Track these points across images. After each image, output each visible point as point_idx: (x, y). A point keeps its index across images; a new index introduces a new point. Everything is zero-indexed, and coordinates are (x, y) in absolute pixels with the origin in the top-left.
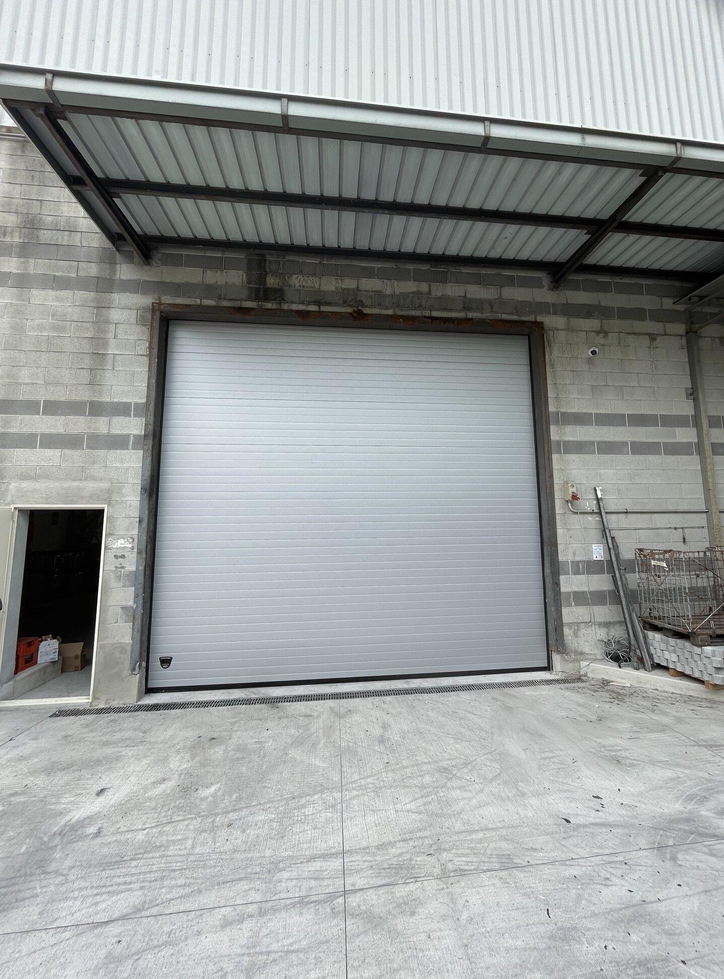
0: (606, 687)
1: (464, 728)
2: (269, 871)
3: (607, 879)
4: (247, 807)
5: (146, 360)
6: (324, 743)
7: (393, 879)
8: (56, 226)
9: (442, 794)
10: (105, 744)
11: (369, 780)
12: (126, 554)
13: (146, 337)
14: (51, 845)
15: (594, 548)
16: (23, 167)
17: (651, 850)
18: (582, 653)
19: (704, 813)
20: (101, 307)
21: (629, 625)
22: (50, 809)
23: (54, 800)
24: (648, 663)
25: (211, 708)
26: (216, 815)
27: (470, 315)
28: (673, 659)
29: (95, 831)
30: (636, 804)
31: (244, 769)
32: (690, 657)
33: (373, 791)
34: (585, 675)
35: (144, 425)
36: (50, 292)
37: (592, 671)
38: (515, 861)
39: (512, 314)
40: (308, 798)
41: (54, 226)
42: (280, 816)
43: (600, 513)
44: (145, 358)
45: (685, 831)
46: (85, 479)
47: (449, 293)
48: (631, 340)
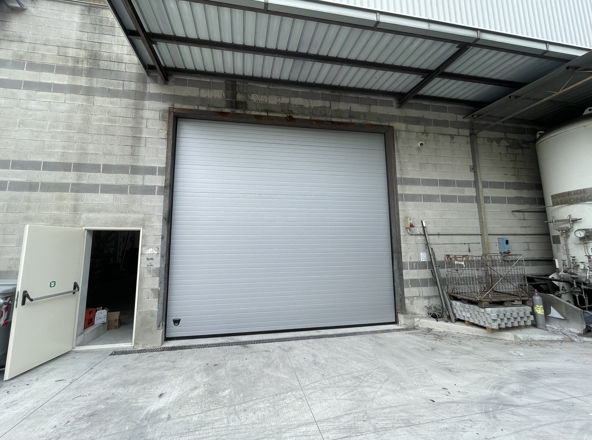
0: (430, 332)
1: (359, 355)
2: (278, 433)
3: (463, 429)
4: (251, 401)
5: (165, 142)
6: (282, 365)
7: (349, 434)
8: (110, 59)
9: (360, 390)
10: (152, 369)
11: (316, 384)
12: (153, 257)
13: (165, 127)
14: (143, 425)
15: (421, 254)
16: (88, 21)
17: (481, 414)
18: (415, 314)
19: (503, 394)
20: (138, 109)
21: (442, 298)
22: (134, 406)
23: (134, 401)
24: (453, 318)
25: (207, 348)
26: (235, 405)
27: (353, 121)
28: (468, 316)
29: (167, 417)
30: (467, 391)
31: (241, 381)
32: (478, 314)
33: (321, 390)
34: (417, 326)
35: (164, 180)
36: (106, 99)
37: (421, 324)
38: (412, 422)
39: (376, 121)
40: (284, 394)
41: (109, 59)
42: (272, 404)
43: (425, 235)
44: (165, 140)
45: (496, 404)
46: (129, 212)
47: (341, 108)
48: (441, 137)
